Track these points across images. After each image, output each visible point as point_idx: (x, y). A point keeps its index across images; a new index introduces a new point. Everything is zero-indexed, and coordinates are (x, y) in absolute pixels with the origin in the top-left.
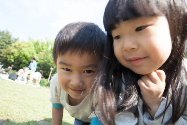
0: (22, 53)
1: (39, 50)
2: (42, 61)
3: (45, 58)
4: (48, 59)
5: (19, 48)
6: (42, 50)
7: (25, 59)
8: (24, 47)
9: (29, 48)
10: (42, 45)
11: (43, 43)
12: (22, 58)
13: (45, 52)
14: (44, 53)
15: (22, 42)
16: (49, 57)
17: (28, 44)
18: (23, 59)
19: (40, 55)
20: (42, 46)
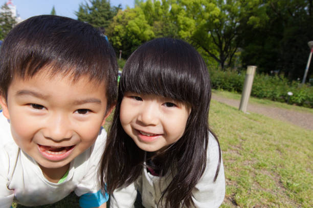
0: (129, 29)
1: (152, 19)
2: (161, 36)
3: (164, 30)
4: (169, 31)
5: (124, 22)
6: (159, 18)
7: (136, 38)
8: (129, 19)
9: (137, 19)
10: (156, 7)
11: (157, 5)
12: (131, 38)
13: (163, 20)
14: (162, 22)
15: (126, 11)
16: (170, 27)
17: (135, 12)
18: (133, 39)
19: (156, 27)
20: (157, 10)
